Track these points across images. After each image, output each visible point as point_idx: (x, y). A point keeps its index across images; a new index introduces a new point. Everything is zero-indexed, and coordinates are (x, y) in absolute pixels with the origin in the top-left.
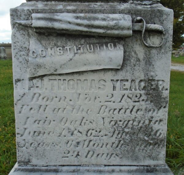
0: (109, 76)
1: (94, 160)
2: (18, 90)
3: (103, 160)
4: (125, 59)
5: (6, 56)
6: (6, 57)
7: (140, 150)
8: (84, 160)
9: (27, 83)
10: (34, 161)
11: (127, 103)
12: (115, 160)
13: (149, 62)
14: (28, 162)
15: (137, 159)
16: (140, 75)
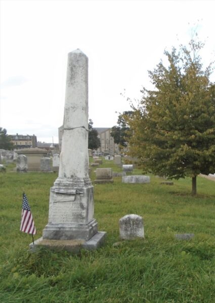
0: (72, 202)
1: (68, 222)
2: (50, 205)
3: (70, 222)
4: (75, 199)
5: (27, 167)
6: (27, 170)
7: (79, 220)
8: (65, 222)
9: (52, 204)
10: (53, 223)
11: (76, 208)
12: (73, 222)
13: (81, 199)
14: (51, 223)
15: (78, 222)
16: (79, 202)
